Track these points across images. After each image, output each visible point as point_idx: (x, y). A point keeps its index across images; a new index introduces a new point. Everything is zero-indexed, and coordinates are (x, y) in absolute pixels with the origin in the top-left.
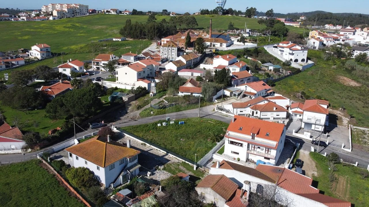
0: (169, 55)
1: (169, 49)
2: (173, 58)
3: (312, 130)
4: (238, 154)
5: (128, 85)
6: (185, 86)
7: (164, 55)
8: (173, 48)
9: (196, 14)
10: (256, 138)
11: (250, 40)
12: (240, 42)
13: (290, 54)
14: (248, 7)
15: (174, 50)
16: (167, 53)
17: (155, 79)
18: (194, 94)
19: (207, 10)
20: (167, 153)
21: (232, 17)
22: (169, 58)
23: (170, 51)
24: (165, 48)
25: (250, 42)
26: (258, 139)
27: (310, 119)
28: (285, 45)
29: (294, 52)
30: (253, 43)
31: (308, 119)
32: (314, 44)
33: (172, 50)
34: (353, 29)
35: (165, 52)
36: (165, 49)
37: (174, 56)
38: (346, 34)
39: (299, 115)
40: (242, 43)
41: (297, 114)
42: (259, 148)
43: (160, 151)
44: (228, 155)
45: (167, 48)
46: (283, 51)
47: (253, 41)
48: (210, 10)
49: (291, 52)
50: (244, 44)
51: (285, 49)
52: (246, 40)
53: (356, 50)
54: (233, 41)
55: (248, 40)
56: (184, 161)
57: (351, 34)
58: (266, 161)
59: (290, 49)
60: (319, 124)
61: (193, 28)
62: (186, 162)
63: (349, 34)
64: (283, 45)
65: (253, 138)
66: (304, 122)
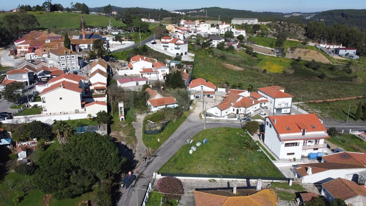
0: (68, 65)
1: (68, 57)
2: (74, 68)
3: (282, 114)
4: (293, 154)
5: (67, 113)
6: (154, 99)
7: (62, 66)
8: (73, 56)
9: (14, 11)
10: (306, 133)
11: (126, 39)
12: (116, 40)
13: (175, 48)
14: (72, 3)
15: (74, 58)
16: (65, 63)
17: (94, 98)
18: (168, 106)
19: (29, 6)
20: (248, 180)
21: (67, 14)
22: (69, 68)
23: (69, 60)
24: (62, 56)
25: (126, 41)
26: (308, 134)
27: (281, 105)
28: (168, 41)
29: (179, 47)
30: (130, 41)
31: (279, 105)
32: (179, 38)
33: (72, 58)
34: (187, 21)
35: (63, 62)
36: (62, 58)
37: (75, 66)
38: (190, 26)
39: (264, 104)
40: (118, 42)
41: (262, 103)
42: (310, 141)
43: (236, 181)
44: (284, 158)
45: (64, 56)
46: (168, 46)
47: (129, 39)
48: (32, 6)
49: (176, 46)
50: (121, 43)
51: (169, 45)
52: (122, 39)
53: (214, 40)
54: (108, 41)
55: (123, 38)
56: (271, 181)
57: (193, 26)
58: (316, 152)
59: (176, 44)
60: (287, 107)
61: (34, 28)
62: (274, 181)
63: (192, 26)
64: (165, 40)
65: (303, 134)
66: (275, 109)
